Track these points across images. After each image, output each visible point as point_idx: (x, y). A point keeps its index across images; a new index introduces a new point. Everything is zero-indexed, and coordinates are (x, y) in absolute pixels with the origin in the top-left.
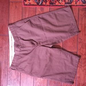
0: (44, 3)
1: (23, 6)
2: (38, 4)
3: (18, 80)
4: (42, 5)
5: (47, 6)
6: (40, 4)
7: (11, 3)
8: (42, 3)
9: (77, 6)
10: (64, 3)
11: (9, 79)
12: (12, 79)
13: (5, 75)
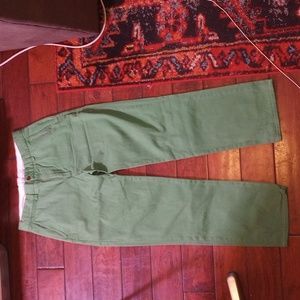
0: (99, 82)
1: (58, 92)
2: (87, 84)
3: (58, 253)
4: (95, 85)
5: (106, 86)
6: (91, 84)
7: (32, 87)
8: (94, 82)
9: (166, 80)
10: (139, 77)
11: (40, 252)
12: (46, 251)
13: (32, 243)
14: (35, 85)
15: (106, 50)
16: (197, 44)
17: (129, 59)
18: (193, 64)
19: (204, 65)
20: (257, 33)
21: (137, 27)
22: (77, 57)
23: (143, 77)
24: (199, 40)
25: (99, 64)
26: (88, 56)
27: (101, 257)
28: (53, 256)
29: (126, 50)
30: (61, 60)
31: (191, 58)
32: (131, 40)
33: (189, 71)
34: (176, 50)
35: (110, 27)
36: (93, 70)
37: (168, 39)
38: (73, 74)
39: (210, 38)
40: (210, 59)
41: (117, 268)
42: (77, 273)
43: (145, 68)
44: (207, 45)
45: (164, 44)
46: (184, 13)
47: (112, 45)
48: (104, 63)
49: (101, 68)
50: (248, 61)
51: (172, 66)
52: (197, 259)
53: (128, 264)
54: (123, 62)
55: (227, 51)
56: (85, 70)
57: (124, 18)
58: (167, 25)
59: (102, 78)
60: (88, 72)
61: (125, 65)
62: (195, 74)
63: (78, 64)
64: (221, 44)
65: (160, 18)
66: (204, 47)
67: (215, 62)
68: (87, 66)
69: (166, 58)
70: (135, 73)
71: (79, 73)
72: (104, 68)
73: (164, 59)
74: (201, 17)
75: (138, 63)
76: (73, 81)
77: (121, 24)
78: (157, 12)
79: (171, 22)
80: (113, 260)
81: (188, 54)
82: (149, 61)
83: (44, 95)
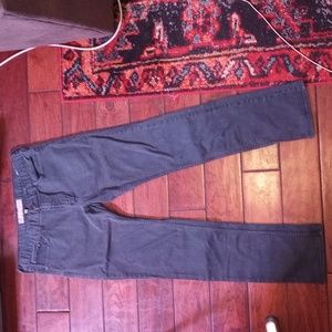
0: (113, 91)
1: (63, 102)
2: (98, 94)
3: (62, 294)
4: (108, 94)
5: (121, 95)
6: (103, 93)
7: (32, 96)
8: (108, 90)
9: (194, 90)
10: (162, 86)
11: (40, 292)
12: (48, 291)
13: (31, 282)
14: (35, 94)
15: (121, 53)
16: (231, 47)
17: (149, 64)
18: (226, 72)
19: (239, 73)
20: (302, 36)
21: (159, 27)
22: (87, 60)
23: (166, 86)
24: (234, 43)
25: (113, 69)
26: (100, 60)
27: (114, 298)
28: (56, 297)
29: (146, 54)
30: (67, 64)
31: (224, 64)
32: (153, 42)
33: (220, 80)
34: (206, 55)
35: (127, 27)
36: (105, 76)
37: (197, 41)
38: (82, 80)
39: (247, 42)
40: (246, 65)
41: (133, 311)
42: (84, 317)
43: (169, 75)
44: (243, 49)
45: (191, 48)
46: (215, 11)
47: (129, 47)
48: (119, 69)
49: (116, 74)
50: (291, 69)
51: (201, 73)
52: (229, 300)
53: (146, 307)
54: (142, 68)
55: (266, 57)
56: (96, 77)
57: (144, 15)
58: (195, 25)
59: (117, 86)
60: (100, 79)
61: (144, 71)
62: (228, 83)
63: (87, 70)
64: (259, 49)
65: (187, 17)
66: (239, 52)
67: (252, 70)
68: (99, 72)
69: (194, 64)
70: (156, 80)
71: (89, 80)
72: (119, 75)
73: (191, 64)
74: (235, 16)
75: (161, 69)
76: (82, 89)
77: (140, 23)
78: (183, 9)
79: (200, 21)
80: (129, 302)
81: (220, 59)
82: (174, 68)
83: (46, 105)
